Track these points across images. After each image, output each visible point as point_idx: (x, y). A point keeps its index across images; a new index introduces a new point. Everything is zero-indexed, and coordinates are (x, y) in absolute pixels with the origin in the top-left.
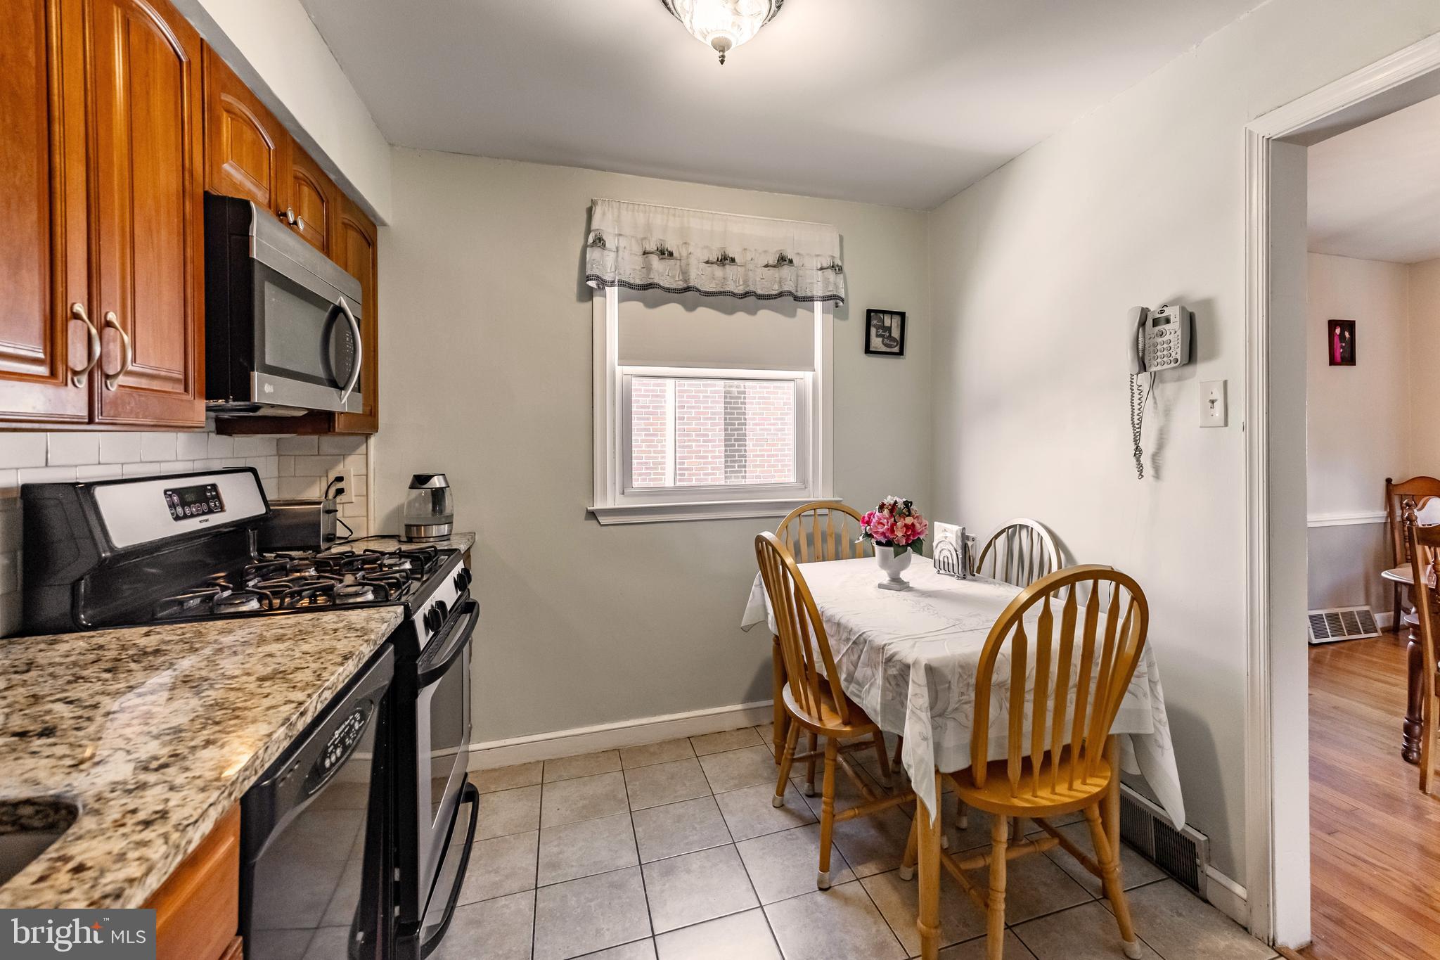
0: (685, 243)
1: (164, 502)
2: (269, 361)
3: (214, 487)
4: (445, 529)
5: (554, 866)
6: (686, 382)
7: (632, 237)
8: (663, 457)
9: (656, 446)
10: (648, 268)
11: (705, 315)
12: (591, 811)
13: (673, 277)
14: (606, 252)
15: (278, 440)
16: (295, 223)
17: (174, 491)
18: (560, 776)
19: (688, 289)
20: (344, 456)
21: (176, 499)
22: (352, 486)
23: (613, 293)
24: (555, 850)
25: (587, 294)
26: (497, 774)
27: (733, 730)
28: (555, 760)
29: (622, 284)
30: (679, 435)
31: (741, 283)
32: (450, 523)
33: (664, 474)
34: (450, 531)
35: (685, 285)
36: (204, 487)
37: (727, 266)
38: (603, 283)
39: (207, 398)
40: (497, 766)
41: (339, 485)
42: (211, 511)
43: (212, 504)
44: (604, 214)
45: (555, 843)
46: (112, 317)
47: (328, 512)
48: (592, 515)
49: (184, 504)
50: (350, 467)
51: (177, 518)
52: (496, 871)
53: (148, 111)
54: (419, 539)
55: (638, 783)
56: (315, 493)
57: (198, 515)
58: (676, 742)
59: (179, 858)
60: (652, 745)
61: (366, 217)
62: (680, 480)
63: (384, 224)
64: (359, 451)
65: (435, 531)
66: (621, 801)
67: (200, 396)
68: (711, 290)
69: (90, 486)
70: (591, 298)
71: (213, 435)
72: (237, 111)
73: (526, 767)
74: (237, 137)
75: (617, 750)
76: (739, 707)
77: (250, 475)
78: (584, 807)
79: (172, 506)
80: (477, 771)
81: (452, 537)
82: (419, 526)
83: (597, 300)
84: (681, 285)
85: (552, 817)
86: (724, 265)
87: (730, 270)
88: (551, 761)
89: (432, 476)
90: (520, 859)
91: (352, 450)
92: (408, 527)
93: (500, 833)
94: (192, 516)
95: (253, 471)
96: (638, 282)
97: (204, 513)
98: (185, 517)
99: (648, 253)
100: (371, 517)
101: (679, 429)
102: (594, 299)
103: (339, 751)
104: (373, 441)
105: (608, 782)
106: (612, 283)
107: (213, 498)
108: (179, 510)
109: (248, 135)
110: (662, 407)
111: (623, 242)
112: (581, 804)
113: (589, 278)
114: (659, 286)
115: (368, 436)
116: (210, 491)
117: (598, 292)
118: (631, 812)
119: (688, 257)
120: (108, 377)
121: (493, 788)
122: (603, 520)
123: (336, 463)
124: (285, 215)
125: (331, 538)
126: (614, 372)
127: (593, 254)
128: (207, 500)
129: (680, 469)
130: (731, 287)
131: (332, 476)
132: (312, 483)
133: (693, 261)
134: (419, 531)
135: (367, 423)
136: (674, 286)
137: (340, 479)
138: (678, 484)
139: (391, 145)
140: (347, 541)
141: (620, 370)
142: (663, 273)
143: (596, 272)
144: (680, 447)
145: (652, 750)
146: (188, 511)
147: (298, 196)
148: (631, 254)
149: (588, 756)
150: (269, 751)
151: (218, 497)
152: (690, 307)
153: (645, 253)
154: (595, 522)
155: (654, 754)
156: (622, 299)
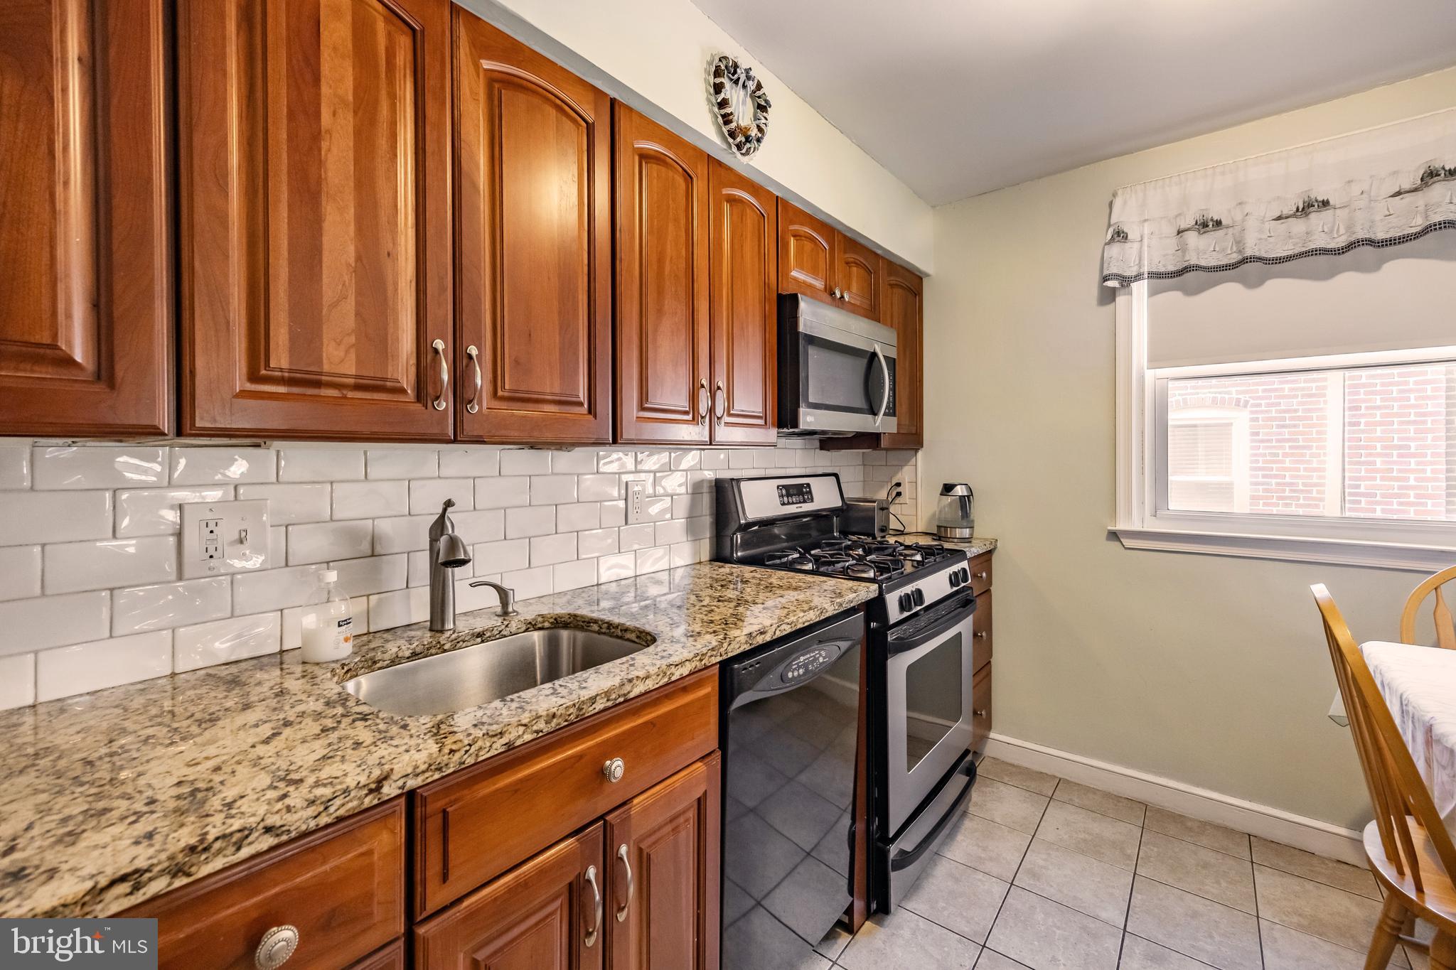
0: (1240, 204)
1: (776, 493)
2: (811, 400)
3: (808, 485)
4: (966, 533)
5: (1034, 875)
6: (1364, 372)
7: (1162, 218)
8: (1320, 477)
9: (1309, 462)
10: (1183, 249)
11: (1279, 288)
12: (1090, 848)
13: (1224, 250)
14: (1127, 245)
15: (863, 453)
16: (842, 297)
17: (784, 486)
18: (1071, 800)
19: (1244, 261)
20: (902, 466)
21: (784, 492)
22: (906, 489)
23: (1140, 289)
24: (1042, 863)
25: (1108, 296)
26: (1014, 769)
27: (1330, 860)
28: (1072, 782)
29: (1154, 275)
30: (1350, 448)
31: (1342, 231)
32: (972, 527)
33: (1321, 500)
34: (972, 534)
35: (1240, 257)
36: (802, 485)
37: (1313, 216)
38: (1126, 281)
39: (779, 427)
40: (1016, 763)
41: (899, 489)
42: (805, 501)
43: (806, 497)
44: (1125, 203)
45: (1044, 857)
46: (720, 384)
47: (882, 509)
48: (1114, 536)
49: (788, 495)
50: (905, 475)
51: (783, 504)
52: (985, 849)
53: (742, 257)
54: (947, 539)
55: (1155, 849)
56: (882, 495)
57: (797, 503)
58: (1228, 831)
59: (666, 680)
60: (1191, 820)
61: (913, 274)
62: (1351, 510)
63: (927, 275)
64: (911, 463)
65: (959, 533)
66: (1129, 857)
67: (773, 425)
68: (1285, 254)
69: (738, 481)
70: (1114, 300)
71: (818, 451)
72: (802, 233)
73: (1041, 776)
74: (800, 251)
75: (1146, 806)
76: (1343, 831)
77: (834, 478)
78: (1085, 840)
79: (781, 496)
80: (998, 759)
81: (973, 541)
82: (946, 528)
83: (1121, 300)
84: (1235, 258)
85: (1047, 833)
86: (1307, 215)
87: (1317, 220)
88: (1067, 782)
89: (955, 485)
90: (1007, 850)
91: (906, 462)
92: (939, 527)
93: (998, 820)
94: (793, 503)
95: (836, 475)
96: (1171, 268)
97: (800, 502)
98: (789, 503)
99: (1183, 231)
100: (919, 517)
101: (1350, 440)
102: (1117, 299)
103: (801, 671)
104: (920, 454)
105: (1123, 831)
106: (1138, 277)
107: (807, 493)
108: (785, 499)
109: (808, 246)
110: (1321, 409)
111: (1147, 229)
112: (1082, 836)
113: (1105, 279)
114: (1198, 268)
115: (917, 450)
116: (806, 488)
117: (1122, 291)
118: (1135, 874)
119: (1243, 221)
120: (718, 418)
121: (1006, 779)
122: (1128, 542)
123: (896, 473)
124: (834, 293)
125: (884, 529)
126: (1143, 377)
127: (1115, 250)
128: (803, 494)
129: (1351, 494)
130: (1320, 242)
131: (894, 482)
132: (882, 487)
133: (1251, 224)
134: (946, 531)
135: (911, 440)
136: (1224, 261)
137: (898, 485)
138: (1348, 514)
139: (933, 207)
140: (901, 533)
141: (1150, 375)
142: (1204, 250)
143: (1114, 270)
144: (1351, 463)
145: (1189, 824)
146: (790, 501)
147: (848, 277)
148: (1161, 238)
149: (1107, 795)
150: (732, 646)
151: (810, 492)
152: (1190, 291)
153: (1179, 232)
154: (1118, 543)
155: (1190, 829)
156: (1153, 292)
